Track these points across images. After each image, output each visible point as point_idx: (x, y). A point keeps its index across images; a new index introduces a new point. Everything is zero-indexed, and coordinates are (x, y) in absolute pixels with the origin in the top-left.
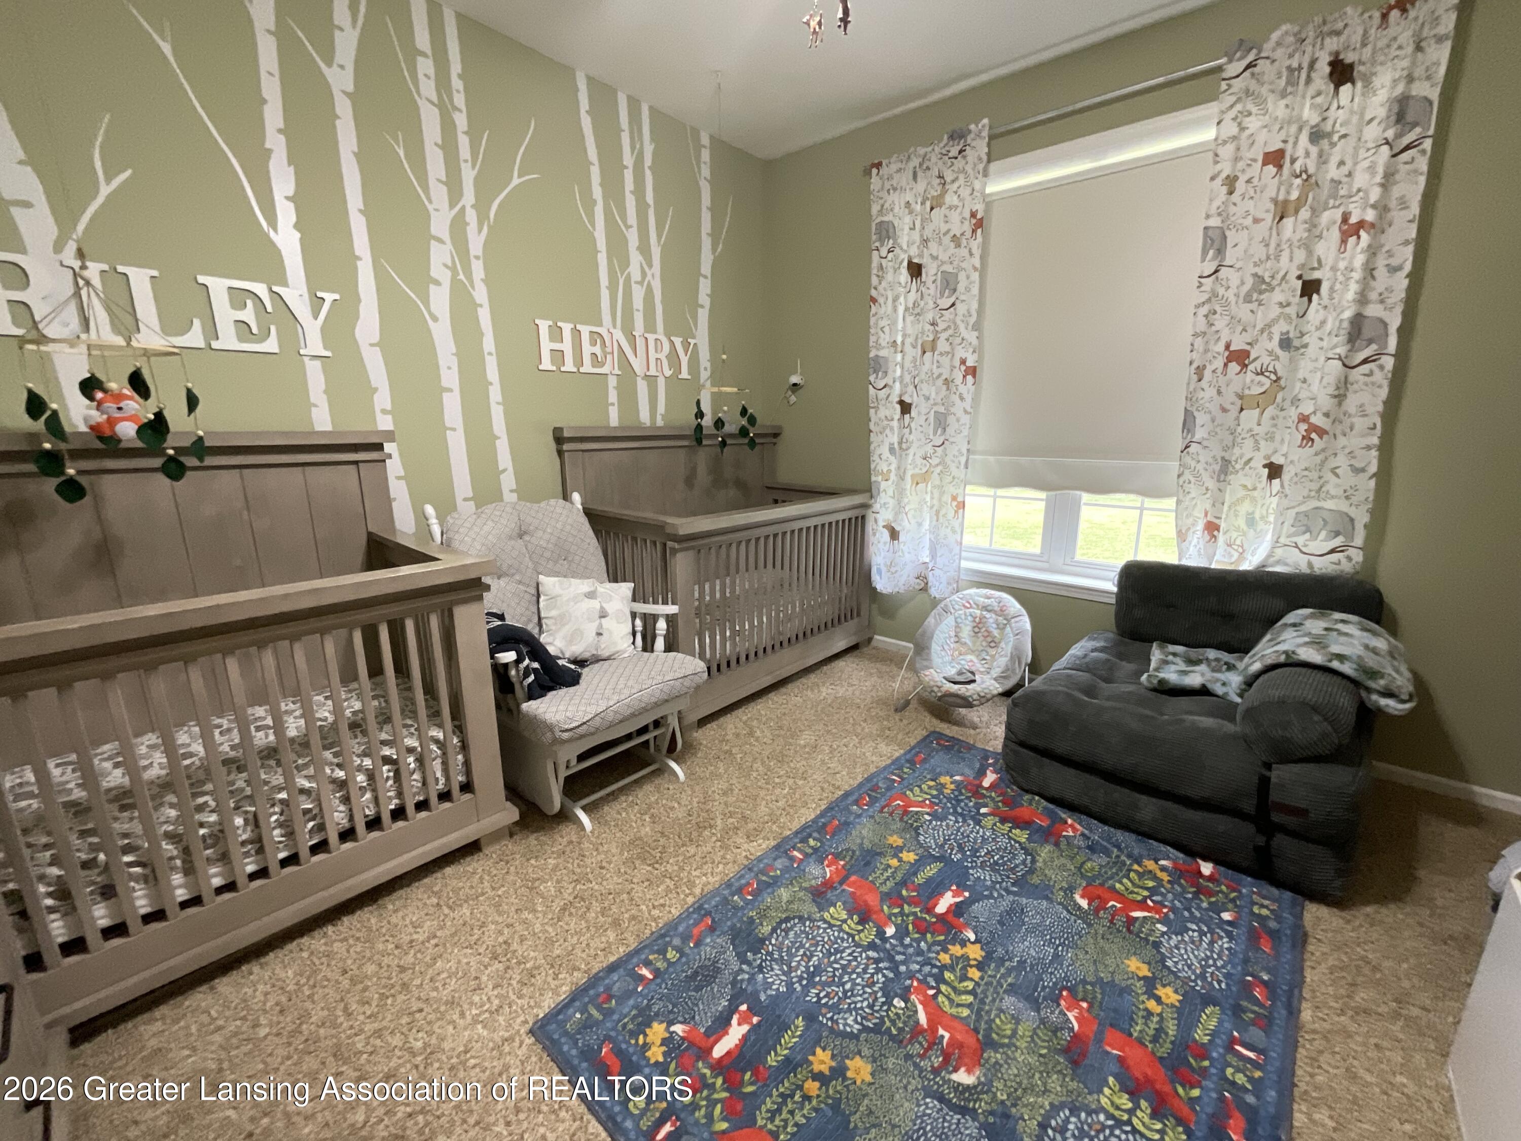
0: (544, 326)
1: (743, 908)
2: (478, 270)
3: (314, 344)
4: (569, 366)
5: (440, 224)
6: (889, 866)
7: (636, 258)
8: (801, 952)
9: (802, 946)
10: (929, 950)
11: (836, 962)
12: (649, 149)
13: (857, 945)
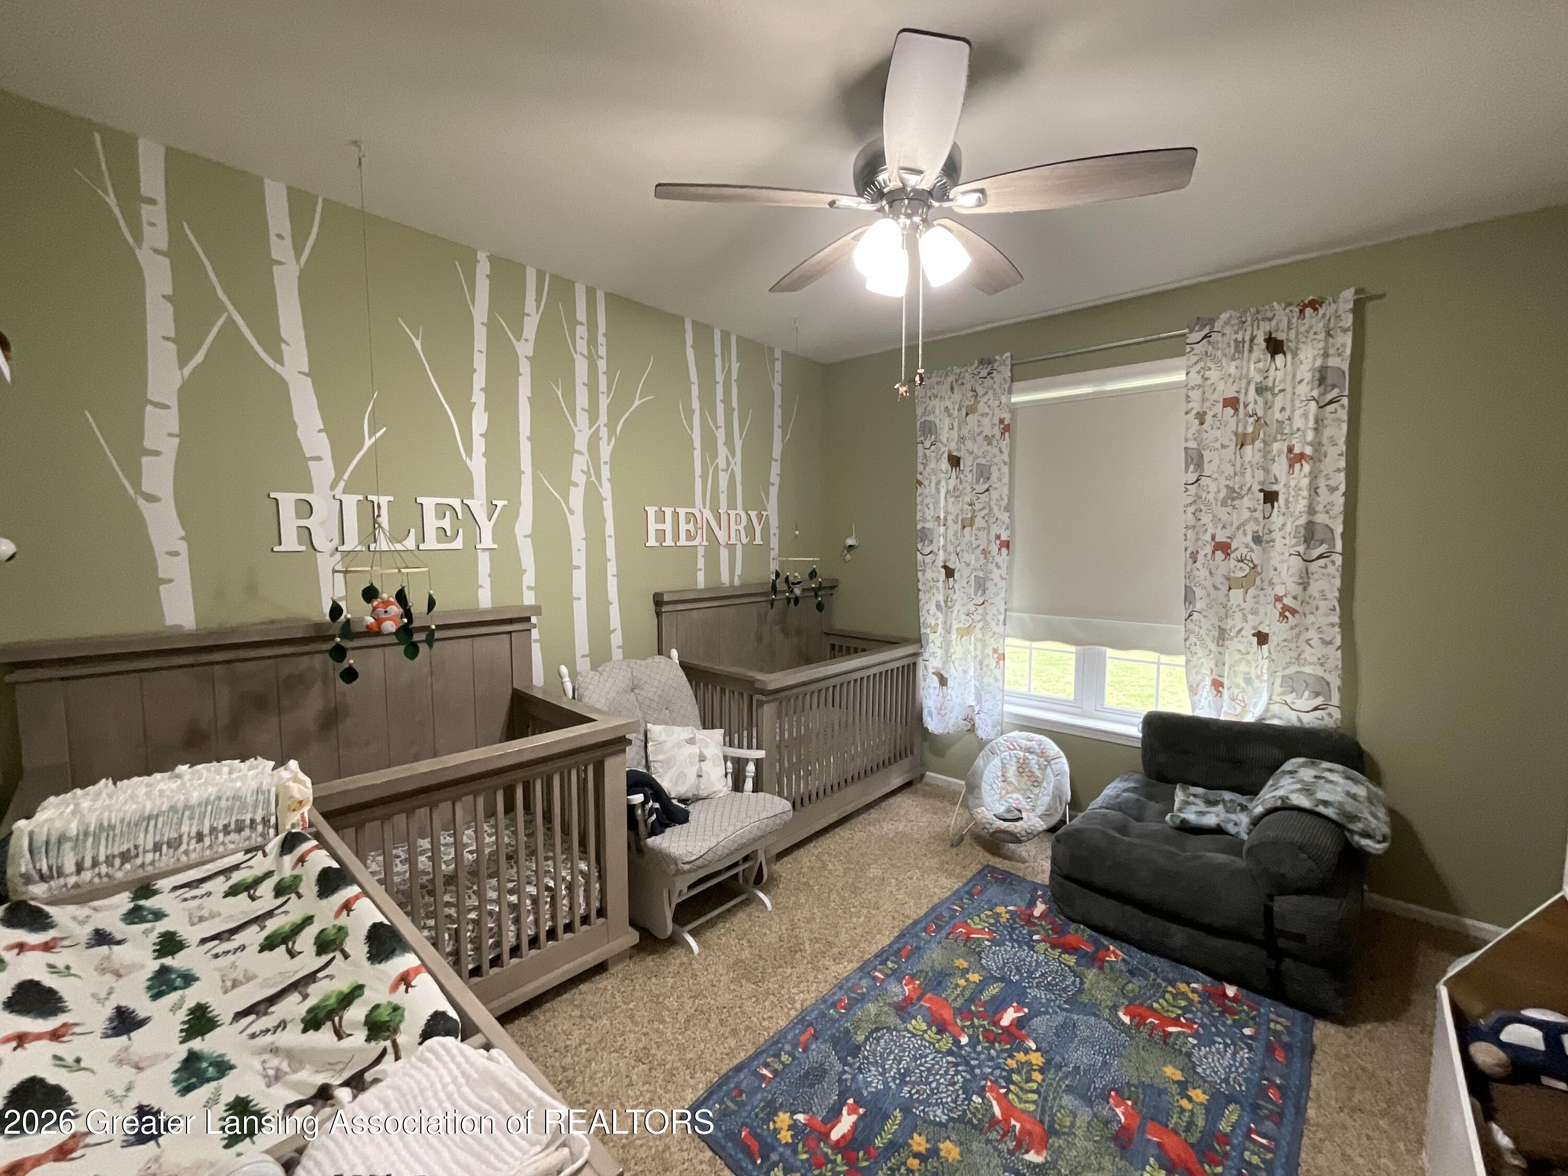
0: (651, 511)
1: (838, 1020)
2: (605, 472)
3: (487, 541)
4: (669, 542)
5: (581, 441)
6: (957, 986)
7: (722, 451)
8: (892, 1057)
9: (892, 1052)
10: (998, 1057)
11: (921, 1065)
12: (735, 366)
13: (938, 1052)
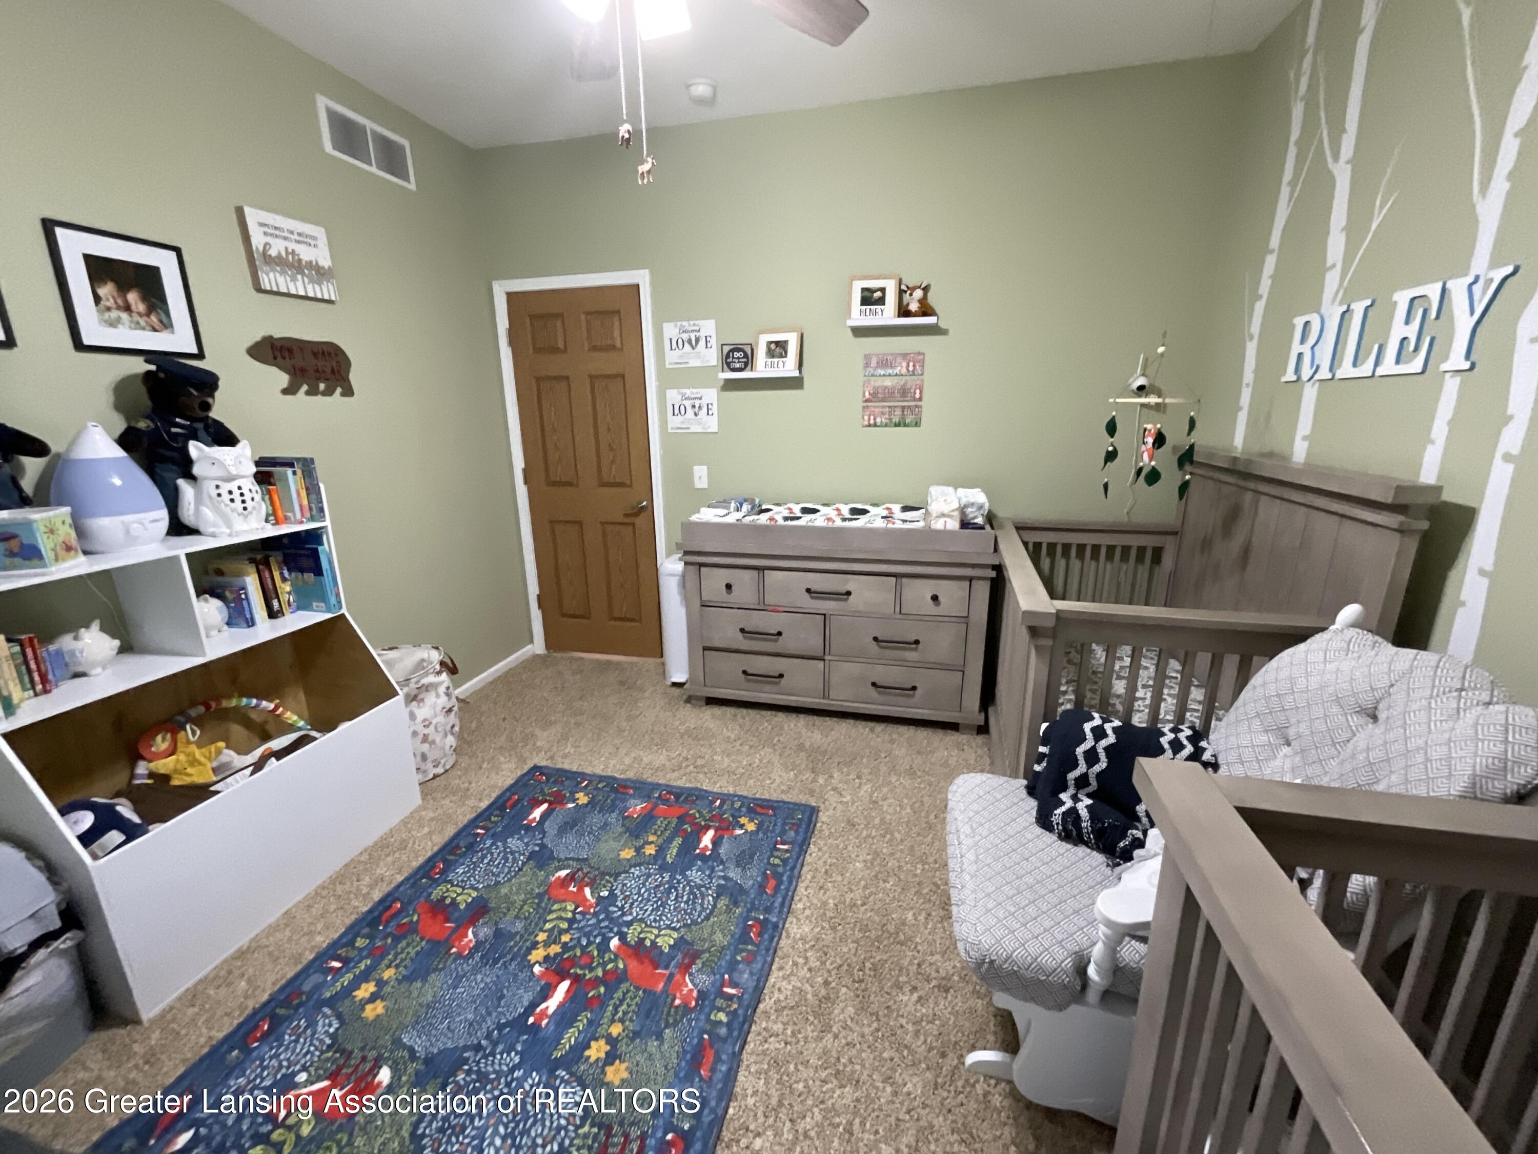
10: (579, 939)
11: (656, 902)
13: (642, 920)
